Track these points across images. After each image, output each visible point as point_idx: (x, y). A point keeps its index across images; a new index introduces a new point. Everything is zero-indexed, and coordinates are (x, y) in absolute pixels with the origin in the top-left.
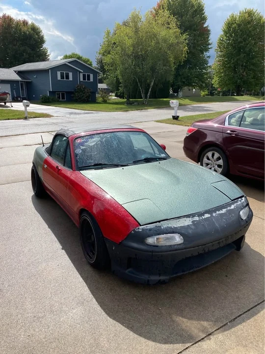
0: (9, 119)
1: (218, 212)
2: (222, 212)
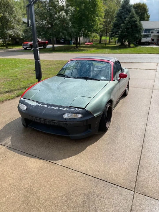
1: (52, 107)
2: (55, 108)
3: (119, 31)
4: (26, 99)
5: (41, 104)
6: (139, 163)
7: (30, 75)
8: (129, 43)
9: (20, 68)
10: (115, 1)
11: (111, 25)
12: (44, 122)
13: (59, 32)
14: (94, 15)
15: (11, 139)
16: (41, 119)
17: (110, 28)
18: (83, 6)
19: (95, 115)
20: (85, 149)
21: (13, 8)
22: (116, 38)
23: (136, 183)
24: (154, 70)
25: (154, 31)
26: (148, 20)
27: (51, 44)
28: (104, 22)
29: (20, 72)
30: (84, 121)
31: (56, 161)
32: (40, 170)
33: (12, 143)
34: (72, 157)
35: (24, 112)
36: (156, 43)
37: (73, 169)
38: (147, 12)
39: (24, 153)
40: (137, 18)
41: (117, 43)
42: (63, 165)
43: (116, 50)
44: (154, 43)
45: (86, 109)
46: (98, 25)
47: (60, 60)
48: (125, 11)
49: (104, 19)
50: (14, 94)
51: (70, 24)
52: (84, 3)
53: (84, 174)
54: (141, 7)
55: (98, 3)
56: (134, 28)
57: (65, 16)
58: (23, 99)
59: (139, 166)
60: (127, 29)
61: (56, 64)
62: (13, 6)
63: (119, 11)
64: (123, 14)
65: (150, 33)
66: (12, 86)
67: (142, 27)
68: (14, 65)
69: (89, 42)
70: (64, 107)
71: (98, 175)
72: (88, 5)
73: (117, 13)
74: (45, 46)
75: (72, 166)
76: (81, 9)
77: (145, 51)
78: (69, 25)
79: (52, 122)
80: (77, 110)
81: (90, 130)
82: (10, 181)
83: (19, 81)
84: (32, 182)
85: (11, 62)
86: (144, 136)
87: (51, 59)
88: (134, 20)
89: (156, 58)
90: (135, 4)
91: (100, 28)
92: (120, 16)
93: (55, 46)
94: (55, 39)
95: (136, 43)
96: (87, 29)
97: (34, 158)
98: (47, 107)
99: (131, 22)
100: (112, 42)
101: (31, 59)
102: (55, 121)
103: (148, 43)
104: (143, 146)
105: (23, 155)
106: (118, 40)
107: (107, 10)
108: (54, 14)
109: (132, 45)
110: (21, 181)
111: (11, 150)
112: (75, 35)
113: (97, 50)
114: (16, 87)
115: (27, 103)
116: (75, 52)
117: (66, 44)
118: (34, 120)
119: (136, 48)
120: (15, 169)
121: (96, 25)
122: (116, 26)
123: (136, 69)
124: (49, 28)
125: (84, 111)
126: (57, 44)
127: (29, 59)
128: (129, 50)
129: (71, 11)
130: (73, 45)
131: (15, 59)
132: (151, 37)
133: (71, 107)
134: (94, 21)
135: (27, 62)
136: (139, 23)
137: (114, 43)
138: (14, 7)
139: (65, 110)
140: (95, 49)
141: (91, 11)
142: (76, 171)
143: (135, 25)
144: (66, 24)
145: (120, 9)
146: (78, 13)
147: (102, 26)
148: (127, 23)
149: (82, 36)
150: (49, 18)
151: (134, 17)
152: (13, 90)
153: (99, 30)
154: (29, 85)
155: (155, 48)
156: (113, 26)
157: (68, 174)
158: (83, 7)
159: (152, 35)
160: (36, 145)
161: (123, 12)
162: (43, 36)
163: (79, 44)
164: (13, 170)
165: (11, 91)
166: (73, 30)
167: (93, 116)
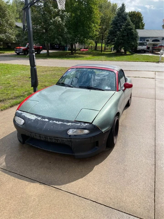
0: (148, 62)
1: (55, 122)
2: (57, 122)
3: (115, 39)
4: (24, 112)
5: (41, 118)
6: (155, 186)
7: (24, 82)
8: (125, 51)
9: (12, 74)
10: (111, 9)
11: (107, 32)
12: (44, 139)
13: (54, 38)
14: (90, 22)
15: (5, 159)
16: (41, 136)
17: (106, 35)
18: (78, 12)
19: (103, 130)
20: (92, 170)
21: (5, 11)
22: (112, 45)
23: (155, 212)
24: (153, 78)
25: (149, 40)
26: (143, 29)
27: (45, 49)
28: (100, 29)
29: (13, 79)
30: (91, 138)
31: (60, 186)
32: (41, 198)
33: (6, 164)
34: (78, 180)
35: (21, 126)
36: (151, 52)
37: (80, 195)
38: (142, 20)
39: (22, 176)
40: (133, 26)
41: (112, 50)
42: (69, 192)
43: (113, 57)
44: (150, 52)
45: (93, 123)
46: (94, 32)
47: (56, 66)
48: (120, 19)
49: (100, 25)
50: (7, 104)
51: (66, 30)
52: (80, 10)
53: (95, 203)
54: (136, 15)
55: (94, 10)
56: (130, 35)
57: (61, 22)
58: (20, 112)
59: (155, 190)
60: (123, 36)
61: (51, 71)
62: (6, 9)
63: (115, 18)
64: (119, 22)
65: (146, 42)
66: (5, 94)
67: (138, 35)
68: (6, 70)
69: (84, 49)
70: (68, 122)
71: (111, 203)
72: (84, 12)
73: (113, 21)
74: (39, 52)
75: (80, 192)
76: (76, 14)
77: (141, 59)
78: (64, 30)
79: (55, 139)
80: (83, 125)
81: (97, 147)
82: (5, 214)
83: (13, 89)
84: (33, 215)
85: (3, 68)
86: (155, 152)
87: (46, 65)
88: (130, 28)
89: (153, 66)
90: (130, 12)
91: (96, 35)
92: (116, 23)
93: (50, 51)
94: (49, 44)
95: (132, 51)
96: (83, 36)
97: (34, 182)
98: (49, 121)
99: (127, 30)
100: (107, 49)
101: (24, 64)
102: (57, 138)
103: (144, 51)
104: (155, 164)
105: (20, 179)
106: (114, 47)
107: (103, 17)
108: (49, 18)
109: (128, 53)
110: (19, 215)
111: (5, 173)
112: (71, 41)
113: (93, 57)
114: (9, 95)
115: (24, 116)
116: (71, 59)
117: (60, 50)
118: (33, 137)
119: (132, 56)
120: (11, 197)
121: (92, 32)
122: (112, 33)
123: (135, 77)
124: (43, 33)
125: (91, 126)
126: (51, 49)
127: (22, 65)
128: (125, 57)
129: (67, 16)
130: (68, 51)
131: (8, 64)
132: (146, 45)
133: (76, 122)
134: (90, 28)
135: (20, 68)
136: (135, 31)
137: (109, 50)
138: (7, 11)
139: (70, 125)
140: (91, 55)
141: (87, 17)
142: (84, 199)
143: (131, 33)
144: (62, 30)
145: (116, 17)
146: (74, 19)
147: (98, 33)
148: (123, 31)
149: (78, 43)
150: (44, 22)
151: (129, 25)
152: (6, 100)
153: (95, 36)
154: (24, 93)
155: (151, 56)
156: (109, 33)
157: (76, 203)
158: (79, 14)
159: (148, 43)
160: (36, 166)
161: (118, 20)
162: (37, 41)
163: (75, 50)
164: (9, 200)
165: (3, 100)
166: (69, 36)
167: (101, 132)
